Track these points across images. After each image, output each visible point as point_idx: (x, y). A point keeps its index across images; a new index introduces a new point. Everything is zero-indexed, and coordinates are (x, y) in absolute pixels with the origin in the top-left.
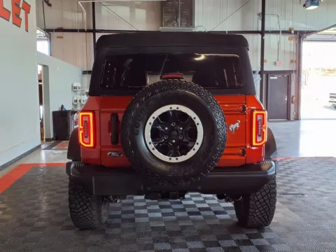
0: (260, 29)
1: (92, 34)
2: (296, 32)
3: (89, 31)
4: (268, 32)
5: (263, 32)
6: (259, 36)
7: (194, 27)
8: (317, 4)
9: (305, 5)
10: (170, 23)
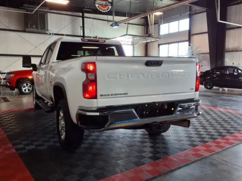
0: (82, 35)
4: (86, 37)
5: (83, 37)
7: (48, 30)
8: (118, 25)
9: (111, 25)
10: (31, 26)
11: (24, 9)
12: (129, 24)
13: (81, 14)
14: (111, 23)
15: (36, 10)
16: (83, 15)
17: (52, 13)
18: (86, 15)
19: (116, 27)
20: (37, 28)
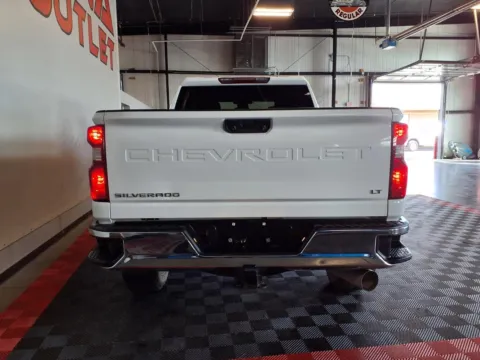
0: (331, 70)
1: (164, 76)
2: (366, 74)
3: (161, 72)
4: (339, 74)
5: (334, 74)
6: (330, 78)
7: (267, 68)
8: (395, 45)
9: (381, 46)
10: (242, 64)
11: (232, 35)
13: (331, 31)
14: (381, 41)
15: (243, 34)
16: (335, 32)
17: (278, 35)
18: (340, 31)
19: (390, 48)
20: (250, 66)
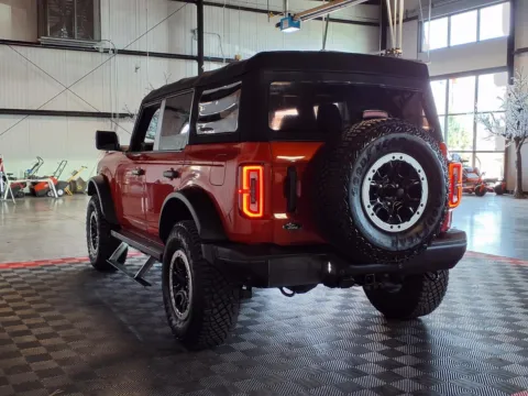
0: (195, 54)
4: (208, 59)
5: (200, 59)
7: (100, 40)
8: (298, 26)
9: (279, 25)
10: (55, 31)
12: (329, 19)
19: (292, 29)
20: (71, 35)
